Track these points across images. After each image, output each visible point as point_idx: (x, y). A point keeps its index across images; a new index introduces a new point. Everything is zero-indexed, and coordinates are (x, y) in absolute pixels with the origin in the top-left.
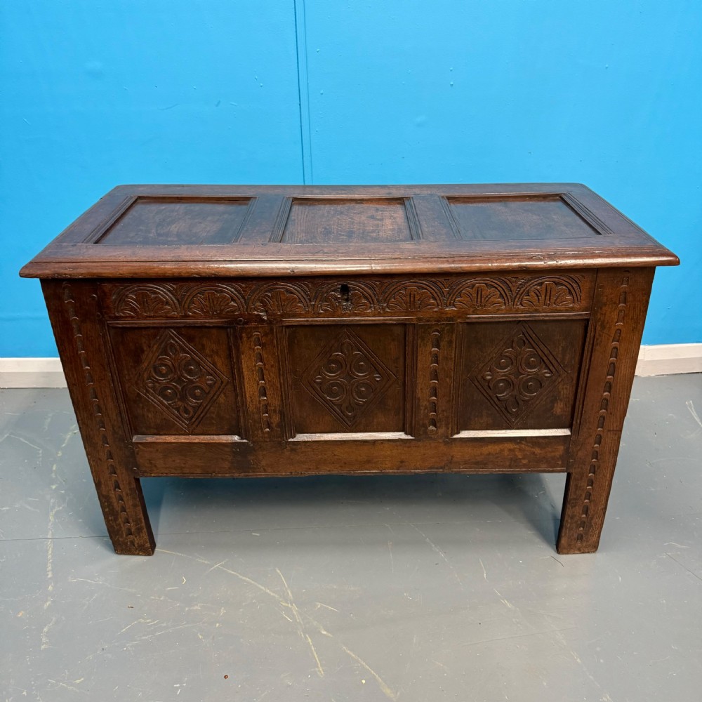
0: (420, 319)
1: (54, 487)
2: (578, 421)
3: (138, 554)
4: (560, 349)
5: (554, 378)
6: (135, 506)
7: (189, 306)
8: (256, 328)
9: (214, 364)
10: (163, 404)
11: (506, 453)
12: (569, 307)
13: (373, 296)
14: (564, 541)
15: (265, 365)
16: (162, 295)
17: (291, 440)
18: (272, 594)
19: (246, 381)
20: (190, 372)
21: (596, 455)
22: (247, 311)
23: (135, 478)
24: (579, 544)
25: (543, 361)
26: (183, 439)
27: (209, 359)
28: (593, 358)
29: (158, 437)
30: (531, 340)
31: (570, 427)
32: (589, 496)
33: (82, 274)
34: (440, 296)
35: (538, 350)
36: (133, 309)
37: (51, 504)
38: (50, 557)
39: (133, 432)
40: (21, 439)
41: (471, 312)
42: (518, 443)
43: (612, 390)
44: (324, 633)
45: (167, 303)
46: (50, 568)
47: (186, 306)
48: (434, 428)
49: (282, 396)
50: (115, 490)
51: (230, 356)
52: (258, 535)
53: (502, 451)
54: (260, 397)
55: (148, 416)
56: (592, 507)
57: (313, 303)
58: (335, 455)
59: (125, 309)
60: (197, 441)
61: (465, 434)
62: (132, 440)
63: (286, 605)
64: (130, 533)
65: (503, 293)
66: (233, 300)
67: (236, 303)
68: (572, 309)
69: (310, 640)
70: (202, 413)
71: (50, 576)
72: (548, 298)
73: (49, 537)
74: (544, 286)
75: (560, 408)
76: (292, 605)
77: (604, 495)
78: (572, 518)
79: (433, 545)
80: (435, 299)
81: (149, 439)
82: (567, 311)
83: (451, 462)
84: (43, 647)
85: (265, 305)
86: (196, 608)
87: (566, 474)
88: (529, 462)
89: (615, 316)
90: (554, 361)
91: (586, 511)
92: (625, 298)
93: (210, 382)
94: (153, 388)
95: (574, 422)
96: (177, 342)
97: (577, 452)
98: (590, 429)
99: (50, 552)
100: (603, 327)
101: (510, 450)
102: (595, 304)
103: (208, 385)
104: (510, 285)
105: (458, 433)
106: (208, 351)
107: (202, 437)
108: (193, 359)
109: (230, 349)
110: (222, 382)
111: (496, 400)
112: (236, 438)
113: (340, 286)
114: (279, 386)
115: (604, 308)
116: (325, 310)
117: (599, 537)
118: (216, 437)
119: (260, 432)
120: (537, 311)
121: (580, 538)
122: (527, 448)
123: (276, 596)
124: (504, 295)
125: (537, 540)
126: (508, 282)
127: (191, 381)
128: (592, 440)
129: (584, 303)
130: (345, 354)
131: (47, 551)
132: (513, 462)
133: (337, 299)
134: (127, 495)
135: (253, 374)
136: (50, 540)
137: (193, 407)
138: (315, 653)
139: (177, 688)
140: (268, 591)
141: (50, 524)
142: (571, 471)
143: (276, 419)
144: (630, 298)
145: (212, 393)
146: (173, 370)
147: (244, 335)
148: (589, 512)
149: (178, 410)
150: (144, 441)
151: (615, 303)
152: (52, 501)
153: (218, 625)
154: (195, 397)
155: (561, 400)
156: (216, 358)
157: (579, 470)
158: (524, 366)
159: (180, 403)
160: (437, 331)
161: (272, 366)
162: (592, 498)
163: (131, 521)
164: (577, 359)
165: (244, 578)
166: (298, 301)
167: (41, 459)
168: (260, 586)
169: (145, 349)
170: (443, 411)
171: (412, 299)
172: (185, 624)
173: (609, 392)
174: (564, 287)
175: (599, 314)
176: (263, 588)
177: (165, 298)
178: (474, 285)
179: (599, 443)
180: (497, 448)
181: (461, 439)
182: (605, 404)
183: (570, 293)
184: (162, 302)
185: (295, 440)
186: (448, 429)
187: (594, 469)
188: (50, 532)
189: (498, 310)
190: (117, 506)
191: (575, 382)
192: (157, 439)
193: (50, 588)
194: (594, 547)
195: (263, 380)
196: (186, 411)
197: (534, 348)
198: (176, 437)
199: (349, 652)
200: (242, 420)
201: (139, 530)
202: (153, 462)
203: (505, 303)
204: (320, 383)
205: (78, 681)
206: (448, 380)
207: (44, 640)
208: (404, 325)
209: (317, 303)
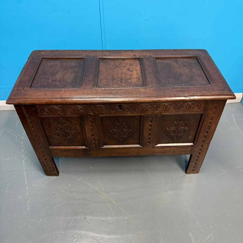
0: (146, 115)
2: (196, 141)
3: (54, 176)
4: (192, 122)
5: (189, 130)
6: (52, 164)
7: (66, 112)
8: (90, 118)
9: (76, 127)
10: (59, 138)
11: (172, 150)
12: (197, 111)
13: (130, 108)
14: (188, 171)
15: (93, 128)
16: (57, 109)
17: (102, 147)
18: (97, 189)
19: (87, 132)
20: (68, 129)
21: (201, 150)
22: (86, 113)
23: (51, 157)
24: (193, 172)
25: (186, 125)
26: (67, 147)
27: (74, 126)
28: (203, 125)
30: (183, 119)
31: (193, 142)
32: (197, 160)
33: (28, 103)
34: (153, 108)
35: (185, 122)
36: (47, 113)
37: (23, 157)
38: (25, 177)
39: (50, 145)
40: (9, 132)
41: (163, 112)
42: (176, 147)
44: (114, 202)
45: (59, 111)
46: (26, 181)
47: (65, 112)
48: (149, 144)
49: (99, 136)
50: (45, 160)
51: (81, 125)
54: (92, 136)
55: (54, 141)
57: (109, 110)
58: (116, 151)
59: (44, 113)
60: (71, 148)
61: (159, 145)
62: (49, 148)
63: (102, 193)
64: (51, 171)
65: (174, 107)
66: (81, 109)
67: (82, 110)
68: (198, 111)
69: (110, 205)
70: (72, 140)
71: (26, 184)
72: (190, 108)
73: (24, 170)
74: (189, 105)
75: (190, 138)
76: (104, 193)
77: (202, 160)
78: (191, 165)
79: (147, 171)
80: (151, 109)
81: (55, 147)
82: (196, 112)
83: (154, 153)
84: (28, 209)
85: (92, 111)
86: (74, 194)
87: (190, 155)
88: (179, 152)
89: (212, 113)
90: (190, 125)
91: (196, 164)
92: (216, 108)
93: (74, 132)
94: (55, 134)
95: (195, 142)
96: (63, 121)
97: (195, 149)
98: (200, 143)
99: (25, 175)
100: (207, 116)
101: (173, 149)
102: (205, 109)
103: (74, 133)
104: (177, 105)
105: (157, 145)
106: (73, 124)
107: (73, 147)
108: (68, 126)
109: (81, 123)
110: (79, 132)
111: (170, 136)
112: (84, 147)
113: (118, 105)
114: (98, 133)
115: (208, 111)
116: (113, 112)
117: (199, 170)
118: (77, 147)
119: (92, 146)
120: (185, 112)
121: (193, 170)
122: (179, 149)
123: (99, 190)
124: (175, 107)
126: (176, 104)
127: (68, 132)
128: (200, 146)
129: (202, 109)
130: (120, 124)
131: (24, 175)
132: (174, 152)
133: (118, 109)
134: (49, 161)
135: (89, 130)
136: (25, 171)
137: (69, 139)
138: (111, 209)
139: (71, 222)
140: (96, 188)
141: (24, 165)
142: (193, 154)
143: (97, 142)
144: (217, 108)
145: (75, 135)
146: (62, 129)
147: (86, 120)
148: (197, 164)
149: (64, 139)
150: (54, 148)
151: (212, 109)
152: (23, 156)
153: (81, 200)
154: (70, 136)
155: (191, 135)
156: (76, 126)
157: (195, 154)
158: (180, 126)
159: (65, 138)
160: (151, 118)
161: (95, 128)
162: (198, 160)
163: (51, 168)
164: (198, 124)
165: (88, 184)
166: (104, 110)
167: (17, 140)
168: (93, 186)
169: (52, 123)
170: (152, 139)
171: (143, 109)
172: (71, 200)
173: (207, 133)
174: (195, 105)
175: (206, 112)
176: (94, 187)
177: (58, 109)
178: (165, 105)
179: (202, 147)
180: (169, 149)
181: (158, 147)
182: (205, 137)
183: (197, 106)
184: (57, 111)
185: (103, 147)
186: (154, 144)
187: (199, 153)
188: (24, 168)
189: (173, 112)
190: (46, 164)
191: (196, 130)
192: (58, 147)
193: (27, 188)
194: (198, 172)
195: (93, 132)
196: (67, 140)
197: (183, 121)
198: (64, 147)
199: (121, 209)
200: (86, 143)
201: (54, 170)
202: (57, 153)
203: (175, 110)
204: (112, 132)
205: (41, 220)
206: (154, 131)
207: (28, 206)
208: (140, 117)
209: (111, 110)
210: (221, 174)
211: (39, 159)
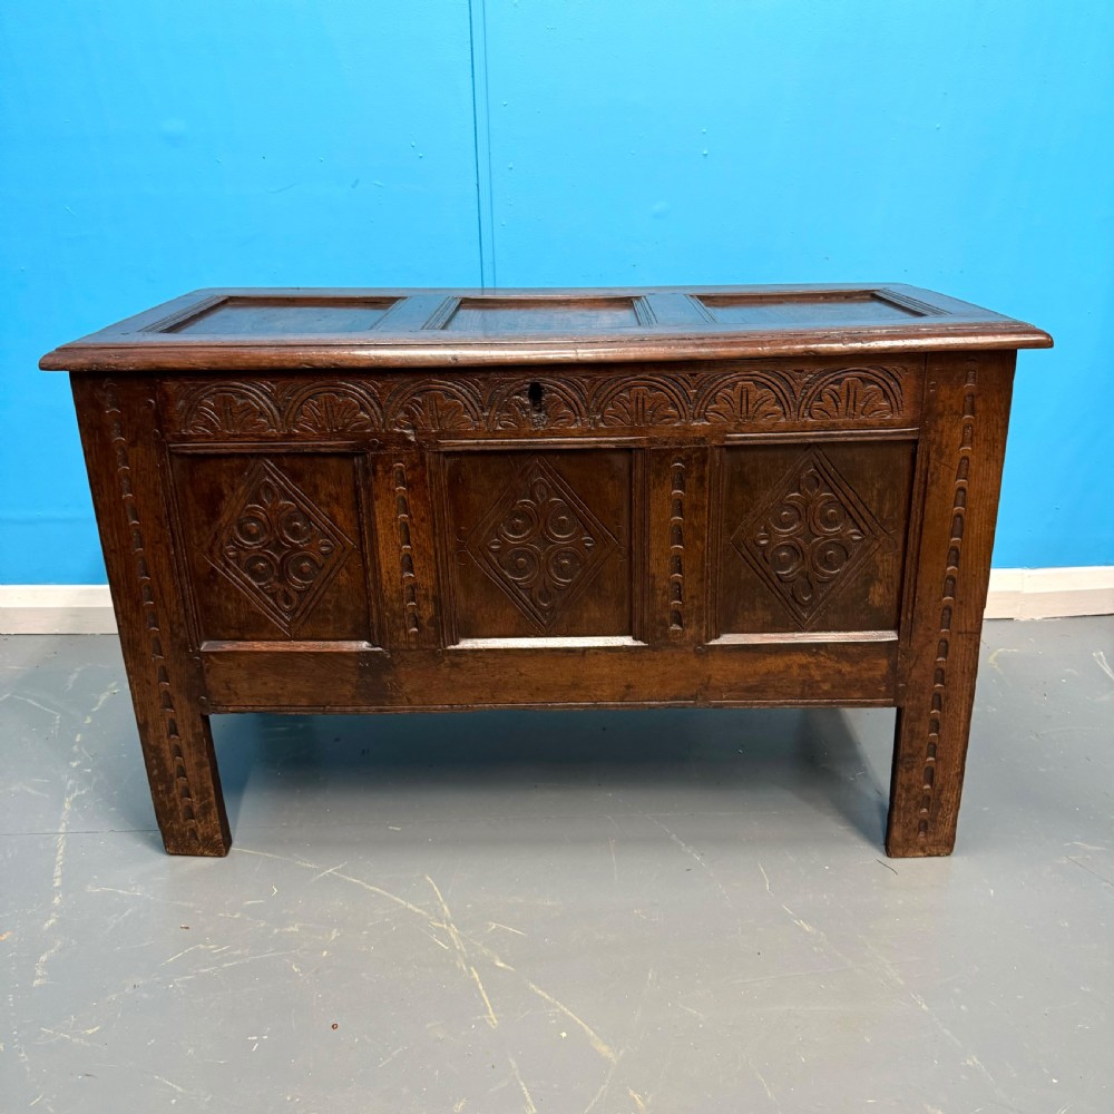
0: (651, 441)
1: (75, 764)
2: (909, 616)
3: (202, 855)
4: (875, 493)
5: (867, 542)
6: (200, 765)
7: (294, 418)
8: (398, 457)
9: (333, 518)
10: (251, 586)
11: (795, 671)
12: (886, 420)
13: (579, 402)
14: (897, 833)
15: (411, 517)
16: (255, 401)
17: (453, 647)
18: (417, 910)
19: (381, 545)
20: (295, 532)
21: (941, 675)
22: (384, 427)
23: (202, 715)
24: (921, 839)
25: (850, 515)
26: (280, 646)
27: (325, 510)
28: (927, 507)
29: (241, 643)
30: (825, 475)
31: (896, 627)
32: (933, 750)
33: (134, 364)
34: (684, 402)
35: (841, 495)
36: (209, 424)
37: (69, 787)
38: (60, 858)
39: (203, 634)
40: (29, 701)
41: (732, 428)
42: (813, 655)
43: (961, 561)
44: (502, 965)
45: (262, 414)
46: (59, 873)
47: (291, 419)
48: (678, 628)
49: (438, 571)
50: (168, 737)
51: (357, 505)
52: (398, 829)
53: (789, 667)
54: (402, 573)
55: (226, 608)
56: (940, 773)
57: (486, 414)
58: (521, 674)
59: (196, 424)
60: (302, 649)
61: (727, 639)
62: (199, 647)
63: (440, 925)
64: (190, 815)
65: (780, 395)
66: (363, 408)
67: (366, 412)
68: (890, 425)
69: (476, 975)
70: (311, 601)
71: (57, 884)
72: (851, 403)
73: (61, 830)
74: (844, 385)
75: (879, 595)
76: (448, 925)
77: (959, 747)
78: (908, 790)
80: (675, 406)
81: (228, 646)
82: (882, 426)
83: (706, 688)
84: (36, 982)
85: (411, 416)
86: (291, 929)
87: (894, 710)
88: (833, 687)
89: (957, 433)
90: (865, 514)
91: (930, 776)
92: (973, 405)
93: (324, 549)
94: (237, 559)
95: (903, 618)
96: (275, 480)
97: (911, 669)
98: (929, 629)
99: (61, 851)
100: (940, 454)
101: (802, 666)
102: (926, 414)
103: (322, 553)
104: (792, 383)
105: (717, 637)
106: (322, 496)
107: (311, 643)
108: (299, 509)
109: (356, 491)
110: (344, 549)
111: (776, 580)
112: (364, 645)
113: (528, 386)
114: (432, 552)
115: (939, 422)
116: (504, 426)
117: (955, 825)
118: (332, 643)
119: (402, 633)
120: (835, 427)
121: (924, 826)
122: (829, 663)
123: (424, 913)
124: (783, 400)
125: (854, 838)
126: (788, 377)
127: (295, 548)
128: (933, 649)
129: (907, 414)
130: (537, 502)
131: (57, 850)
132: (806, 688)
133: (523, 407)
134: (189, 745)
135: (393, 534)
136: (62, 836)
137: (298, 592)
138: (484, 995)
139: (254, 1042)
140: (410, 906)
141: (64, 814)
142: (902, 704)
143: (428, 611)
144: (980, 406)
145: (328, 567)
146: (268, 528)
147: (379, 467)
148: (936, 778)
149: (273, 596)
150: (219, 650)
151: (956, 413)
152: (71, 782)
153: (325, 953)
154: (301, 574)
155: (880, 581)
156: (336, 509)
157: (915, 702)
158: (818, 522)
159: (277, 585)
160: (679, 460)
161: (423, 520)
162: (938, 753)
163: (193, 792)
164: (902, 509)
165: (372, 888)
166: (463, 409)
167: (57, 727)
168: (397, 899)
169: (226, 492)
170: (692, 597)
171: (640, 405)
172: (272, 952)
173: (957, 566)
174: (875, 387)
175: (932, 432)
176: (402, 903)
177: (258, 405)
178: (735, 383)
179: (945, 654)
180: (780, 662)
181: (722, 647)
182: (951, 585)
183: (886, 396)
184: (255, 411)
185: (457, 647)
186: (701, 628)
187: (938, 702)
188: (64, 825)
189: (774, 425)
190: (172, 766)
191: (900, 549)
192: (239, 646)
193: (56, 901)
195: (409, 543)
196: (288, 600)
197: (832, 491)
198: (270, 643)
199: (540, 992)
200: (374, 614)
201: (206, 810)
202: (232, 686)
203: (785, 413)
204: (498, 551)
205: (90, 1032)
206: (698, 543)
207: (39, 972)
208: (626, 450)
209: (492, 415)
210: (1073, 858)
211: (143, 727)
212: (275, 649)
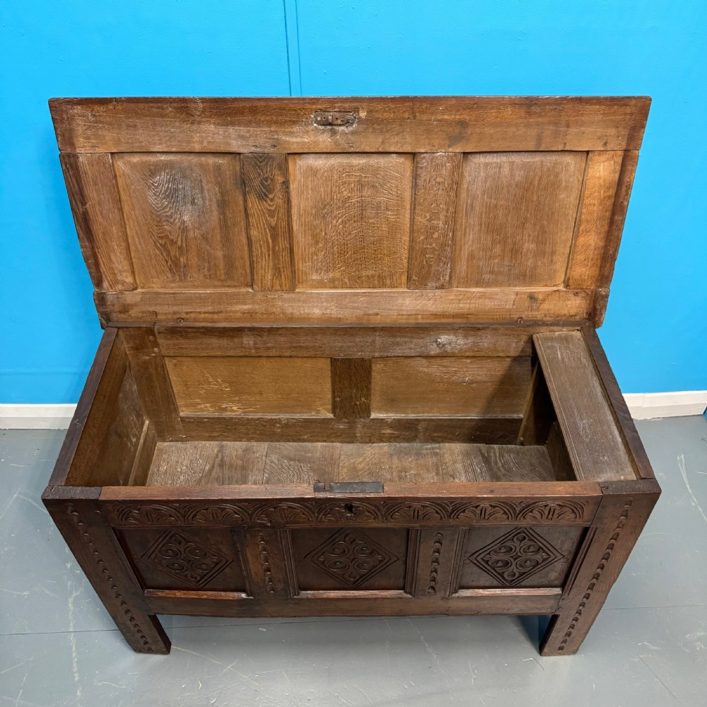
0: (423, 526)
1: (69, 566)
2: (570, 586)
3: (155, 654)
4: (559, 541)
5: (551, 559)
6: (151, 629)
7: (193, 518)
8: (260, 531)
9: (219, 550)
10: (171, 573)
12: (571, 521)
13: (377, 512)
14: (546, 650)
15: (269, 553)
17: (296, 597)
19: (251, 564)
20: (196, 554)
21: (583, 604)
22: (250, 520)
23: (149, 616)
24: (560, 651)
25: (542, 549)
26: (192, 595)
27: (214, 547)
28: (590, 549)
29: (167, 591)
30: (531, 537)
31: (562, 587)
32: (573, 627)
34: (444, 512)
35: (538, 543)
36: (135, 519)
37: (69, 587)
38: (74, 655)
39: (144, 587)
40: (30, 501)
41: (474, 522)
42: (512, 600)
43: (605, 569)
45: (171, 516)
46: (76, 669)
47: (190, 517)
48: (432, 590)
49: (286, 572)
50: (130, 621)
51: (234, 546)
54: (265, 572)
55: (157, 579)
56: (574, 633)
57: (316, 515)
58: (337, 607)
59: (130, 520)
60: (204, 597)
62: (143, 595)
64: (146, 643)
66: (236, 513)
67: (238, 514)
68: (574, 522)
70: (208, 579)
71: (77, 679)
72: (551, 514)
73: (71, 630)
74: (548, 508)
75: (553, 576)
79: (427, 644)
80: (437, 513)
81: (160, 594)
82: (569, 522)
85: (268, 516)
88: (521, 610)
89: (615, 524)
90: (552, 549)
91: (569, 634)
92: (627, 514)
93: (215, 560)
95: (566, 586)
96: (181, 536)
97: (567, 603)
98: (581, 590)
99: (74, 649)
100: (603, 531)
101: (504, 603)
102: (597, 517)
103: (213, 562)
104: (515, 507)
105: (457, 592)
106: (212, 542)
107: (210, 593)
108: (198, 546)
109: (234, 542)
110: (227, 561)
111: (493, 571)
112: (244, 595)
114: (283, 566)
115: (605, 520)
116: (329, 520)
117: (579, 646)
118: (223, 593)
119: (265, 593)
120: (539, 522)
121: (561, 648)
124: (507, 512)
126: (513, 505)
127: (197, 560)
128: (581, 596)
129: (586, 518)
130: (348, 543)
131: (71, 648)
133: (341, 512)
134: (143, 623)
135: (258, 559)
136: (73, 634)
137: (200, 575)
141: (70, 613)
142: (558, 614)
143: (280, 586)
144: (631, 514)
145: (217, 567)
146: (179, 553)
147: (248, 535)
148: (572, 635)
149: (185, 576)
150: (155, 595)
151: (616, 516)
152: (69, 583)
154: (202, 569)
155: (556, 572)
156: (221, 546)
157: (567, 612)
158: (522, 552)
159: (187, 572)
160: (440, 534)
161: (276, 554)
162: (576, 627)
163: (147, 637)
164: (575, 548)
166: (301, 514)
170: (442, 581)
171: (416, 513)
173: (602, 569)
174: (567, 508)
175: (599, 524)
177: (168, 512)
178: (478, 506)
179: (587, 598)
180: (492, 602)
181: (460, 597)
182: (597, 576)
183: (573, 511)
184: (166, 515)
185: (298, 597)
186: (447, 591)
187: (579, 612)
188: (72, 624)
190: (134, 629)
191: (570, 561)
192: (166, 594)
193: (79, 693)
194: (575, 652)
195: (268, 562)
196: (193, 577)
197: (532, 540)
198: (185, 592)
200: (247, 585)
201: (155, 641)
202: (165, 608)
203: (508, 517)
204: (324, 561)
206: (448, 563)
208: (407, 529)
209: (321, 515)
210: (641, 656)
212: (189, 597)
